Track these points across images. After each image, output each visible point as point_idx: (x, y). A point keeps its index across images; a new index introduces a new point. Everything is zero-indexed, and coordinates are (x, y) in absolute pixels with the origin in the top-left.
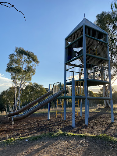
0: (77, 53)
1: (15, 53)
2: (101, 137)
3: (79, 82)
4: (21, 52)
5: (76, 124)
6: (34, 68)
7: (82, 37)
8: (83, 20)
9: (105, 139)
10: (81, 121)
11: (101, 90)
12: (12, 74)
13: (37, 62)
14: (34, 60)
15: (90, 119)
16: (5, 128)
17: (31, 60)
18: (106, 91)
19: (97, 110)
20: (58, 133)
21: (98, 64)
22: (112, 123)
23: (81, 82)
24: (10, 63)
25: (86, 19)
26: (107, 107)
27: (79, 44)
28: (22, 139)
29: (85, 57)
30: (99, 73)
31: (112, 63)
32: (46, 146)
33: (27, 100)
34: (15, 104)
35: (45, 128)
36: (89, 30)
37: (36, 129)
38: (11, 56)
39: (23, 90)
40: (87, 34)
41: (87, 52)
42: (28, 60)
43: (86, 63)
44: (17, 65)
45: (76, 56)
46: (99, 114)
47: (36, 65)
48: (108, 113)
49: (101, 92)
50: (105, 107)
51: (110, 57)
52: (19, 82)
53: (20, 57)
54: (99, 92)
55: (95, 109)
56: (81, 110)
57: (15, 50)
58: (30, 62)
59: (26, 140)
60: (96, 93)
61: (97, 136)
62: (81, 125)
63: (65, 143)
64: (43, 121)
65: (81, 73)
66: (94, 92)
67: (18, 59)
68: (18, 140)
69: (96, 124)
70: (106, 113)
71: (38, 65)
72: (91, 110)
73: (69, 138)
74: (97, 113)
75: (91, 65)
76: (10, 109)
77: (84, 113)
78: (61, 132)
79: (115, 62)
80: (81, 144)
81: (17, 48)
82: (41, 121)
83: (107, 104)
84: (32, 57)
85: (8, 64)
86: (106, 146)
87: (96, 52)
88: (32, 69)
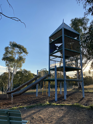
0: (58, 47)
1: (10, 46)
2: (75, 105)
3: (60, 69)
4: (14, 45)
5: (58, 99)
6: (24, 58)
7: (62, 37)
8: (62, 24)
9: (78, 106)
10: (61, 97)
11: (76, 75)
12: (6, 62)
13: (27, 53)
14: (24, 52)
15: (67, 96)
16: (6, 102)
17: (22, 51)
18: (79, 76)
19: (72, 90)
20: (46, 103)
21: (73, 56)
22: (83, 98)
23: (61, 69)
24: (5, 54)
25: (64, 23)
26: (80, 87)
27: (59, 41)
28: (21, 108)
29: (63, 50)
30: (74, 62)
31: (84, 54)
32: (39, 111)
33: (18, 83)
34: (9, 86)
35: (35, 101)
36: (67, 31)
37: (29, 102)
38: (7, 48)
39: (15, 75)
40: (65, 35)
41: (65, 47)
42: (20, 51)
43: (65, 55)
44: (11, 55)
45: (57, 50)
46: (74, 93)
47: (26, 55)
48: (80, 92)
49: (75, 76)
50: (79, 88)
51: (82, 50)
52: (12, 69)
53: (13, 49)
54: (74, 77)
55: (71, 89)
56: (61, 90)
57: (9, 44)
58: (21, 53)
59: (25, 108)
60: (72, 77)
61: (72, 105)
62: (61, 100)
63: (51, 109)
64: (33, 97)
65: (61, 62)
66: (70, 77)
67: (12, 51)
68: (19, 108)
69: (72, 99)
70: (79, 92)
71: (27, 56)
72: (68, 90)
73: (54, 106)
74: (72, 92)
75: (68, 56)
76: (4, 90)
77: (63, 92)
78: (48, 103)
79: (86, 54)
80: (62, 110)
81: (11, 43)
82: (31, 98)
83: (80, 86)
84: (22, 49)
85: (4, 55)
86: (79, 110)
87: (72, 47)
88: (23, 59)
